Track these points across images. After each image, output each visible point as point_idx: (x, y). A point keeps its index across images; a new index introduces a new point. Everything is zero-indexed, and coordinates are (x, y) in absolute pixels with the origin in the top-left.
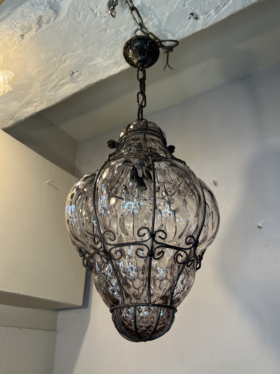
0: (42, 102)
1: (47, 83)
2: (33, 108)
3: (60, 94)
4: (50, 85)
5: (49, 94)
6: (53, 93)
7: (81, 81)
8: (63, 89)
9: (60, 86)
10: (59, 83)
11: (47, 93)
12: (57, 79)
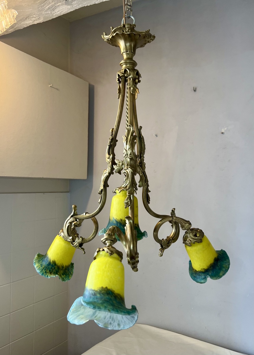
0: (40, 17)
1: (44, 5)
2: (32, 22)
3: (56, 13)
4: (46, 7)
5: (45, 13)
6: (50, 12)
7: (76, 4)
8: (59, 9)
9: (55, 7)
10: (55, 5)
11: (43, 12)
12: (53, 2)
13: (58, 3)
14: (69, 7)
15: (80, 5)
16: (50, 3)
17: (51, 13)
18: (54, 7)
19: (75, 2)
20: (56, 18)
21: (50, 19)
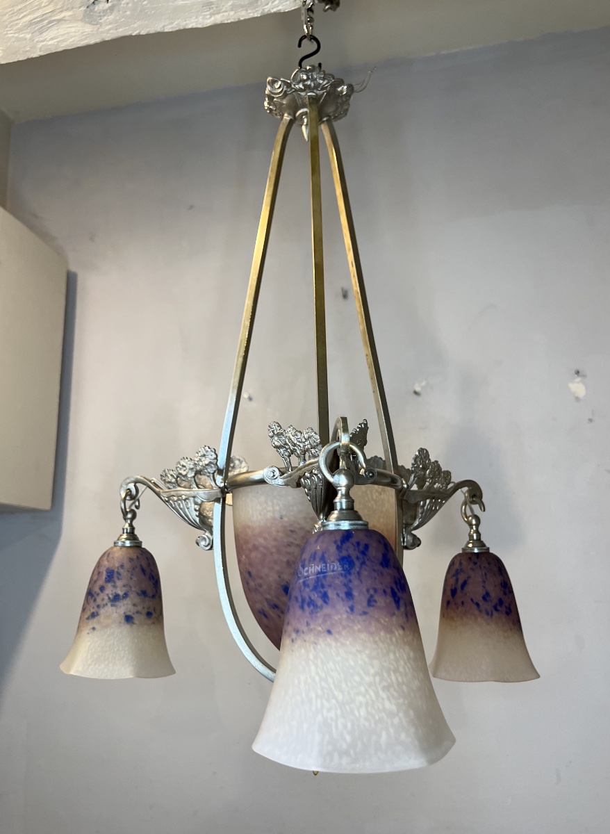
3: (45, 40)
4: (25, 17)
5: (16, 35)
6: (28, 36)
7: (110, 24)
8: (56, 32)
9: (49, 23)
10: (50, 17)
11: (11, 32)
12: (49, 6)
13: (62, 12)
14: (88, 29)
15: (121, 30)
16: (41, 8)
17: (32, 39)
18: (46, 21)
19: (111, 17)
20: (41, 56)
21: (20, 59)
